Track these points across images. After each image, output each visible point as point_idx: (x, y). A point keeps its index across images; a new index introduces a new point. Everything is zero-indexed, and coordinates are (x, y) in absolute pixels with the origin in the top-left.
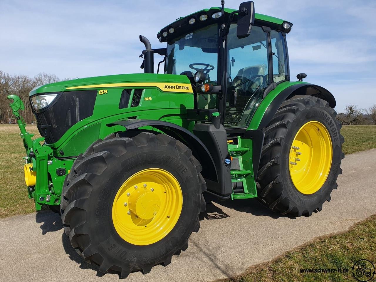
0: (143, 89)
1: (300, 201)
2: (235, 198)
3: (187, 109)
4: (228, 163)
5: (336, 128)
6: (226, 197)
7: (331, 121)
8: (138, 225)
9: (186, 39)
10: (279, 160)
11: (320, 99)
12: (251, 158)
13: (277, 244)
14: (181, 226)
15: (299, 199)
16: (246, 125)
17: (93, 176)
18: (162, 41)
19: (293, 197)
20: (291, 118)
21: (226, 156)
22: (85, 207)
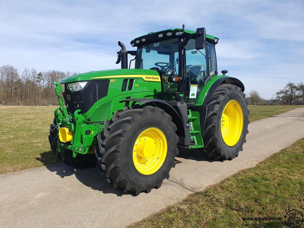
0: (134, 79)
1: (226, 150)
2: (192, 148)
3: (158, 92)
4: (188, 126)
5: (245, 105)
6: (187, 147)
7: (243, 100)
8: (141, 164)
9: (154, 46)
10: (216, 124)
11: (237, 87)
12: (199, 123)
13: (218, 175)
14: (166, 163)
15: (226, 149)
16: (194, 103)
17: (124, 131)
18: (134, 46)
19: (223, 147)
20: (222, 98)
21: (187, 122)
22: (120, 150)
